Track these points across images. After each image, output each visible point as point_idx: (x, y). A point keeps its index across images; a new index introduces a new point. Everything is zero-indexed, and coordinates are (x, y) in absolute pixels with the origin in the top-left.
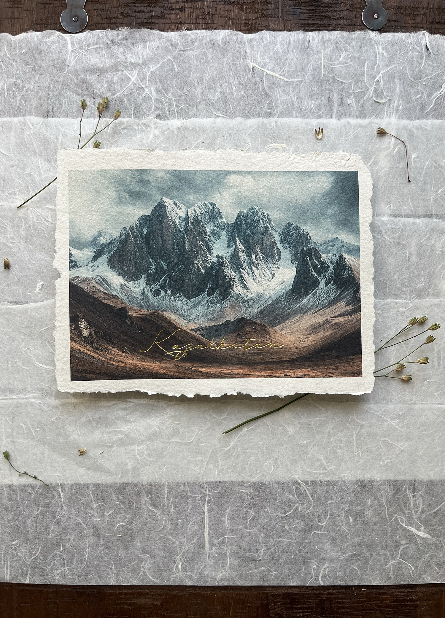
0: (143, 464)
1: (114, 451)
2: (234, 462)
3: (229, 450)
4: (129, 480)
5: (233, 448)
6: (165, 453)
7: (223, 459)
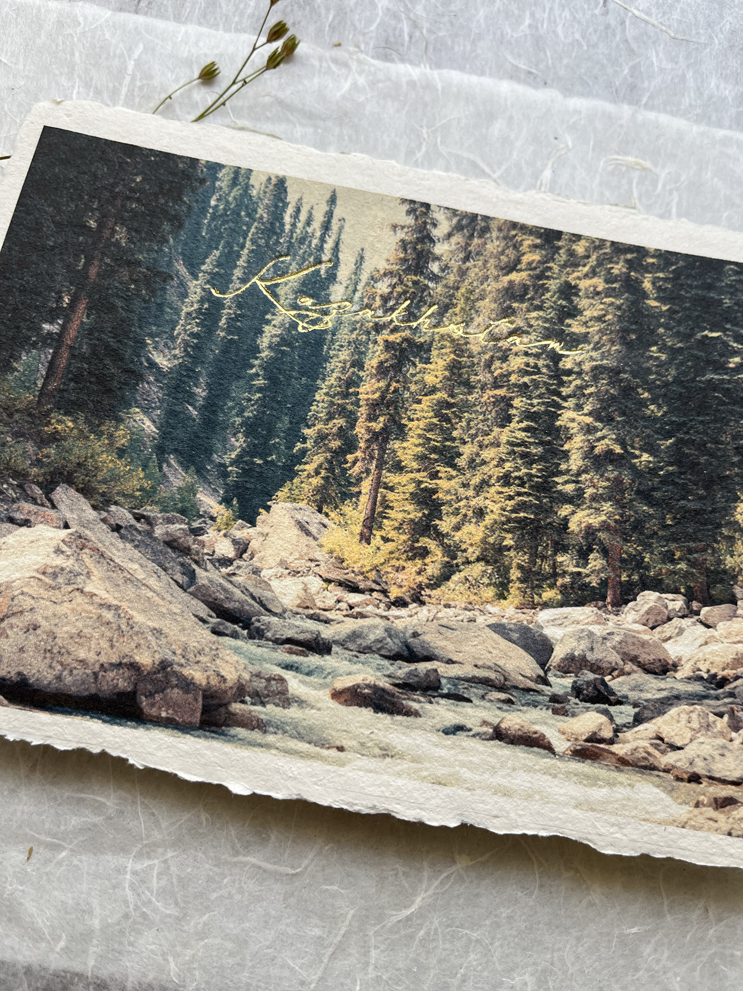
0: (141, 920)
1: (60, 864)
2: (415, 961)
3: (408, 918)
4: (86, 964)
5: (421, 914)
6: (215, 895)
7: (383, 947)
